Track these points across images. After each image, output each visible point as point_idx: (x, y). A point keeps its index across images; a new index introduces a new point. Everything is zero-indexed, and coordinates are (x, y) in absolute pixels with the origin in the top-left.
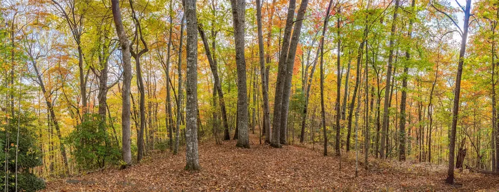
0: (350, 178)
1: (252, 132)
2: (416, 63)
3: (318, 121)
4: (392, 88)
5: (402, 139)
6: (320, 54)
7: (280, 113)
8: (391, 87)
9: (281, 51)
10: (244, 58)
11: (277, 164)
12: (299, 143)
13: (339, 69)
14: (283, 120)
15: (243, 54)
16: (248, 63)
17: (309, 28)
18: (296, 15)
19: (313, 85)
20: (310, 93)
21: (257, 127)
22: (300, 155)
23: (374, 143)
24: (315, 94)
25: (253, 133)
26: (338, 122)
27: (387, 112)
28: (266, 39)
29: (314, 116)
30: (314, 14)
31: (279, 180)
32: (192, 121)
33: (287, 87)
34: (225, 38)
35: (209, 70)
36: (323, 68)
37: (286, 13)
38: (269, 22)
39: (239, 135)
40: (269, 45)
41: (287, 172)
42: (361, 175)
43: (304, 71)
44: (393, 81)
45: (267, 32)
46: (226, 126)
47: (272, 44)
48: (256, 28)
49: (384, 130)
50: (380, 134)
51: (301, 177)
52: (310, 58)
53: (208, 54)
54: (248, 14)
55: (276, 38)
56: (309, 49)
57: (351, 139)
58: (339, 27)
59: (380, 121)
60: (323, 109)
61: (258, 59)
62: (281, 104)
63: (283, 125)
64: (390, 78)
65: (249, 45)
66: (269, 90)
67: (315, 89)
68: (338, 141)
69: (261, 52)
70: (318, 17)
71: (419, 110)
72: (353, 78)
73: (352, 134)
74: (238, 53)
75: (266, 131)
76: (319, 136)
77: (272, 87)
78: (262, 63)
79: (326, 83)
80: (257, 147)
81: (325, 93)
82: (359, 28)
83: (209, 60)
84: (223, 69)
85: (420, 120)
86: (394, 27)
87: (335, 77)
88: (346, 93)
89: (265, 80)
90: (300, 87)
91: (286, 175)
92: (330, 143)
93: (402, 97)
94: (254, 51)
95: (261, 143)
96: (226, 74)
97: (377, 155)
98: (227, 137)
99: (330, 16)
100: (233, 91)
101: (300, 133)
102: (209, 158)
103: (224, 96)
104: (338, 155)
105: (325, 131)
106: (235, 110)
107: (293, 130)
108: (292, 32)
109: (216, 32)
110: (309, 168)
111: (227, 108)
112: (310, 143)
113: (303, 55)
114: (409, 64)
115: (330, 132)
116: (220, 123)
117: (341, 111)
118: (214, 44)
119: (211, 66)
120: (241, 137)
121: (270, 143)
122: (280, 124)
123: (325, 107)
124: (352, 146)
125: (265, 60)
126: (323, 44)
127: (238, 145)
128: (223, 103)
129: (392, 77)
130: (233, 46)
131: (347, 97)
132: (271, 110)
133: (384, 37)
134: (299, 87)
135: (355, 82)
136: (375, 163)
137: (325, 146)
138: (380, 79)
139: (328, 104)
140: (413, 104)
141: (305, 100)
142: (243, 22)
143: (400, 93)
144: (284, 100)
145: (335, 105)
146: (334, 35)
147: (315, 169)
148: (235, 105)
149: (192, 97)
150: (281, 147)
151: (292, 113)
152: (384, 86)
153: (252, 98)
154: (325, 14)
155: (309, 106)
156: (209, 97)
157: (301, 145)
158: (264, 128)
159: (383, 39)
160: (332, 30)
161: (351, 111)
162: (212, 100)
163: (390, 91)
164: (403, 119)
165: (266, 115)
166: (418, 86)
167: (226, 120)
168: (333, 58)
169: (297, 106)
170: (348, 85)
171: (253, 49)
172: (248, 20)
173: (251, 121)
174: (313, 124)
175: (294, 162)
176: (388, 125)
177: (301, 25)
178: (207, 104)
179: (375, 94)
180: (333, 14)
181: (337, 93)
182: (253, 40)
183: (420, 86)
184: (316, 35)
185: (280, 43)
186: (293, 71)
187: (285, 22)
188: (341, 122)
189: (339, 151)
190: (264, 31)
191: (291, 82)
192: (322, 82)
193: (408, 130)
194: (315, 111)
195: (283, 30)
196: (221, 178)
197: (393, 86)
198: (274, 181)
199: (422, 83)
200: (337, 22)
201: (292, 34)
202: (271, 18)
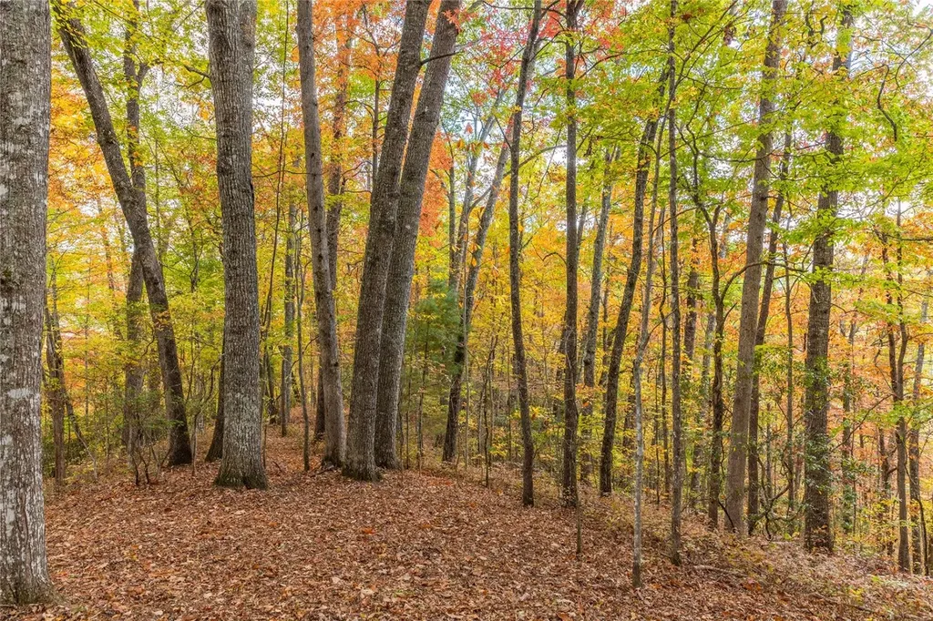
0: (612, 590)
1: (279, 429)
2: (875, 171)
3: (504, 387)
4: (770, 271)
5: (815, 467)
6: (507, 168)
7: (376, 362)
8: (764, 270)
9: (379, 155)
10: (246, 170)
11: (363, 537)
12: (438, 463)
13: (571, 214)
14: (386, 384)
15: (245, 155)
16: (264, 190)
17: (472, 83)
18: (431, 39)
19: (486, 270)
20: (476, 296)
21: (296, 412)
22: (445, 502)
23: (701, 471)
24: (492, 300)
25: (284, 434)
26: (570, 394)
27: (751, 361)
28: (329, 115)
29: (488, 371)
30: (489, 37)
31: (370, 592)
32: (19, 404)
33: (399, 275)
34: (181, 94)
35: (110, 202)
36: (519, 211)
37: (396, 34)
38: (338, 56)
39: (225, 445)
40: (337, 135)
41: (400, 563)
42: (652, 580)
43: (457, 222)
44: (773, 248)
45: (333, 92)
46: (179, 413)
47: (351, 131)
48: (294, 73)
49: (738, 424)
50: (726, 443)
51: (445, 580)
52: (477, 178)
53: (107, 141)
54: (266, 22)
55: (363, 113)
56: (473, 150)
57: (617, 455)
58: (570, 75)
59: (725, 393)
60: (519, 347)
61: (301, 179)
62: (379, 331)
63: (384, 403)
64: (759, 238)
65: (268, 129)
66: (339, 285)
67: (493, 282)
68: (569, 457)
69: (313, 155)
70: (503, 48)
71: (892, 357)
72: (618, 242)
73: (619, 435)
74: (225, 153)
75: (328, 425)
76: (508, 439)
77: (349, 274)
78: (314, 194)
79: (528, 262)
80: (295, 483)
81: (526, 296)
82: (642, 72)
83: (110, 163)
84: (171, 204)
85: (898, 398)
86: (776, 48)
87: (558, 242)
88: (595, 295)
89: (325, 251)
90: (442, 276)
91: (397, 574)
92: (544, 463)
93: (813, 304)
94: (286, 150)
95: (307, 467)
96: (182, 224)
97: (714, 515)
98: (182, 455)
99: (540, 40)
100: (211, 284)
101: (442, 428)
102: (98, 542)
103: (172, 303)
104: (572, 504)
105: (525, 422)
106: (214, 353)
107: (422, 421)
108: (416, 96)
109: (144, 68)
110: (474, 547)
111: (184, 347)
112: (477, 462)
113: (452, 170)
114: (843, 176)
115: (545, 425)
116: (156, 404)
117: (581, 353)
118: (132, 107)
119: (119, 189)
120: (236, 449)
121: (339, 464)
122: (375, 400)
123: (525, 342)
124: (617, 475)
125: (325, 182)
126: (517, 133)
127: (221, 482)
128: (169, 329)
129: (767, 231)
130: (209, 128)
131: (601, 309)
132: (346, 353)
133: (732, 91)
134: (440, 276)
135: (627, 258)
136: (708, 545)
137: (528, 471)
138: (719, 242)
139: (537, 332)
140: (862, 333)
141: (458, 319)
142: (249, 46)
143: (803, 293)
144: (389, 320)
145: (559, 334)
146: (553, 104)
147: (494, 550)
148: (218, 336)
149: (19, 306)
150: (379, 477)
151: (416, 362)
152: (739, 266)
153: (279, 312)
154: (525, 35)
155: (471, 339)
156: (109, 307)
157: (448, 469)
158: (321, 413)
159: (732, 98)
160: (548, 86)
161: (617, 354)
162: (122, 317)
163: (762, 283)
164: (817, 390)
165: (329, 369)
166: (885, 259)
167: (177, 391)
168: (553, 177)
169: (433, 338)
170: (603, 269)
171: (283, 143)
172: (268, 43)
173: (277, 392)
174: (488, 397)
175: (420, 527)
176: (756, 410)
177: (446, 74)
178: (102, 333)
179: (701, 297)
180: (550, 33)
181: (564, 293)
182: (283, 113)
183: (892, 260)
184: (496, 105)
185: (375, 129)
186: (420, 224)
187: (392, 62)
188: (581, 393)
189: (574, 491)
190: (323, 87)
191: (412, 257)
192: (514, 260)
193: (840, 435)
194: (492, 354)
195: (387, 86)
196: (146, 610)
197: (771, 266)
198: (354, 594)
199: (906, 246)
200: (564, 58)
201: (415, 101)
202: (348, 46)
